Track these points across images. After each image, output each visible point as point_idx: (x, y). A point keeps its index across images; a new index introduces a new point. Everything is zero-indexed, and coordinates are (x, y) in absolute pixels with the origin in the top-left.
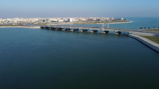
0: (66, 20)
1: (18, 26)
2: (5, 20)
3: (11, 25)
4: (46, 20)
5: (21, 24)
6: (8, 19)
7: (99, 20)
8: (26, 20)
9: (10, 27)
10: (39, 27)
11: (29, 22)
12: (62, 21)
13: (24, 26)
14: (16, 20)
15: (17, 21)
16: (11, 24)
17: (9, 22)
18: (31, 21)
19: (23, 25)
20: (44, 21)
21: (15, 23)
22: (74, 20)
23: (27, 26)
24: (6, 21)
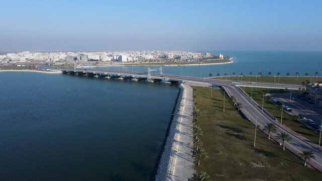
0: (115, 58)
1: (26, 68)
2: (4, 56)
3: (14, 66)
4: (79, 58)
5: (31, 65)
6: (10, 55)
7: (178, 58)
8: (43, 57)
9: (11, 70)
10: (59, 72)
11: (49, 60)
12: (109, 59)
13: (37, 69)
14: (25, 57)
15: (26, 59)
16: (14, 64)
17: (11, 61)
18: (51, 59)
19: (34, 68)
20: (75, 59)
21: (21, 64)
22: (130, 59)
23: (40, 69)
24: (5, 59)
